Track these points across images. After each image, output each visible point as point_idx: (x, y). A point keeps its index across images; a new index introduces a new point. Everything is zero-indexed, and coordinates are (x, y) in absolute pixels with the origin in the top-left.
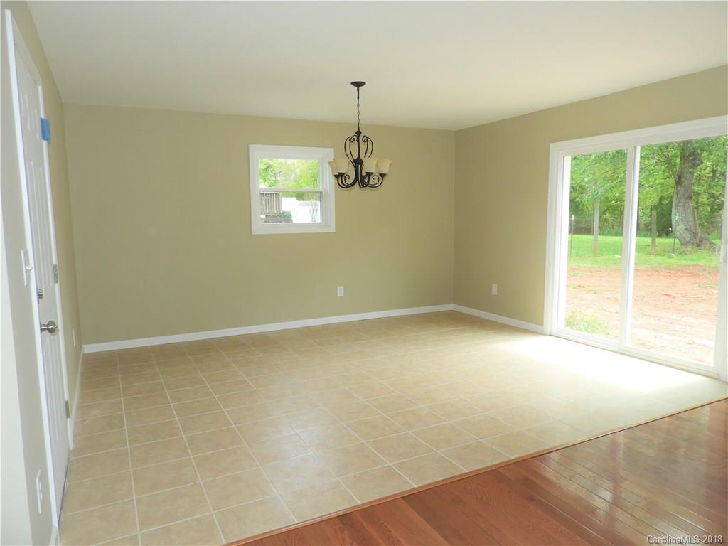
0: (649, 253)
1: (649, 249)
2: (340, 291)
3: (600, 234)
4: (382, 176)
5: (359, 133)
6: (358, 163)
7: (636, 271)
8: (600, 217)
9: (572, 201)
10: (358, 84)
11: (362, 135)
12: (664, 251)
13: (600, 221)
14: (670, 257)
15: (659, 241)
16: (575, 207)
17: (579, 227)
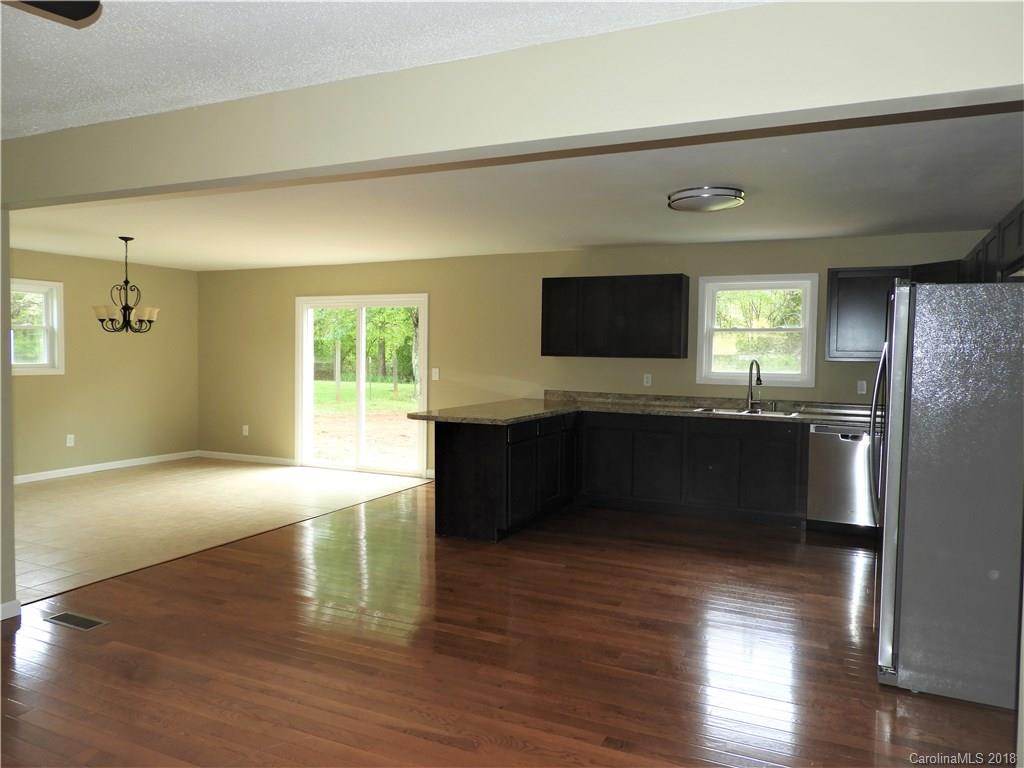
0: (392, 399)
1: (392, 394)
2: (70, 440)
3: (343, 380)
4: (150, 322)
5: (127, 282)
6: (126, 309)
7: (367, 416)
8: (343, 359)
9: (316, 344)
10: (126, 239)
11: (129, 286)
12: (406, 396)
13: (342, 364)
14: (410, 402)
15: (400, 386)
16: (319, 348)
17: (323, 373)
